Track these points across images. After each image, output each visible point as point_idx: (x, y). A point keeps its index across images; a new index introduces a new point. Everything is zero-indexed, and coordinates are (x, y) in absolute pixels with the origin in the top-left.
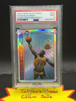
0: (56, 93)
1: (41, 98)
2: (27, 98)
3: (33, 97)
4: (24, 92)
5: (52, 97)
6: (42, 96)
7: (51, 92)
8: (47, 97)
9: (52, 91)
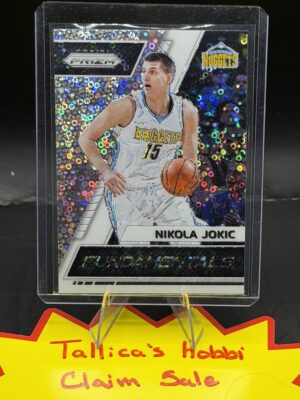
0: (238, 359)
1: (162, 384)
2: (92, 388)
3: (121, 383)
4: (74, 354)
5: (218, 383)
6: (167, 374)
7: (212, 354)
8: (189, 383)
9: (215, 349)
